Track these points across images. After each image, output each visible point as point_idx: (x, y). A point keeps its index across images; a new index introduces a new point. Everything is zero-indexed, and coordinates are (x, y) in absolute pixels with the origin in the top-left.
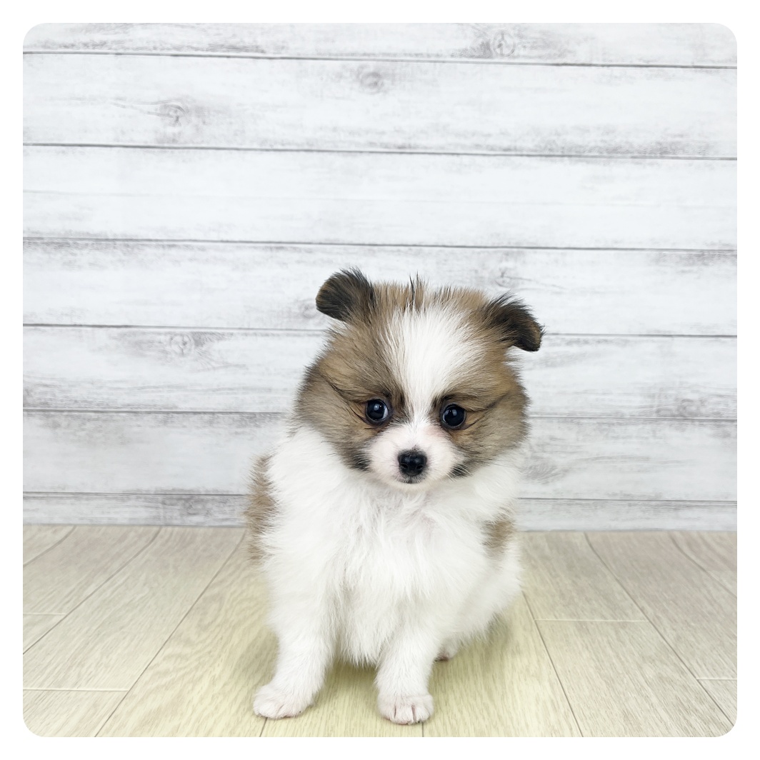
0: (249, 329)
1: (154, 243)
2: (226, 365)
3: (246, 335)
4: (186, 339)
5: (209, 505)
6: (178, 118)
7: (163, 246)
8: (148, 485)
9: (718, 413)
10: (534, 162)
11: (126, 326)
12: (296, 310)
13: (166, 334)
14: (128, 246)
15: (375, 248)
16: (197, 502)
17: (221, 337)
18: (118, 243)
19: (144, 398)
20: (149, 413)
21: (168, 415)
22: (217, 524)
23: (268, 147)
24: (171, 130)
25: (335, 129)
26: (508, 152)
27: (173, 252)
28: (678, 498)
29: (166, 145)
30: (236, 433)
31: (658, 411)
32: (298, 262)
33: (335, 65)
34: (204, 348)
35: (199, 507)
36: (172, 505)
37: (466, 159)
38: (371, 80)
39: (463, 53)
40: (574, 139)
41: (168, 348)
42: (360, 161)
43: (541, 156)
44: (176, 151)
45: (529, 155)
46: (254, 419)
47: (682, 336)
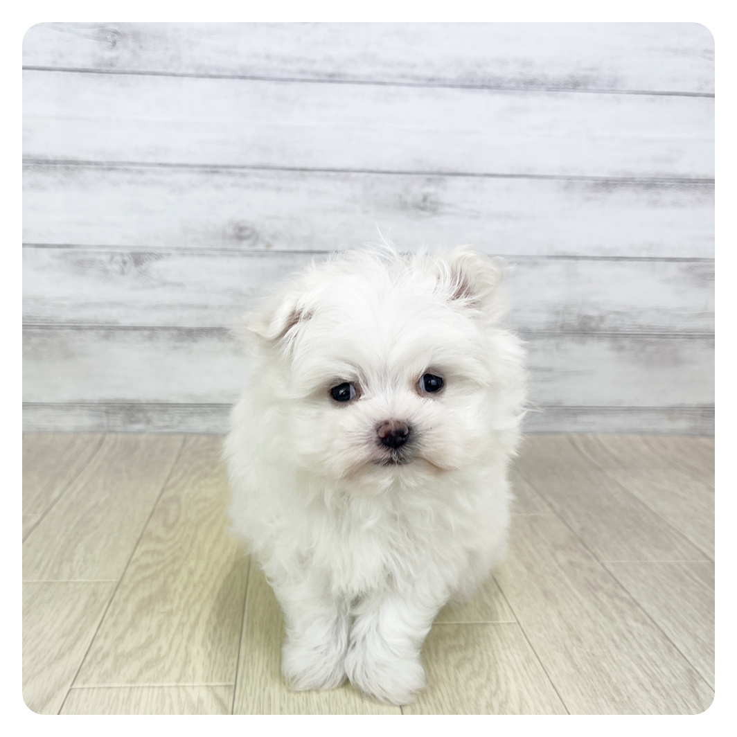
0: (185, 249)
1: (95, 166)
2: (164, 284)
3: (184, 255)
4: (126, 258)
5: (150, 414)
6: (114, 43)
8: (91, 395)
9: (615, 329)
10: (457, 92)
11: (68, 246)
12: (230, 231)
13: (107, 253)
14: (67, 168)
15: (306, 173)
16: (139, 411)
17: (159, 257)
18: (59, 166)
19: (87, 315)
20: (91, 328)
21: (110, 330)
22: (158, 431)
23: (202, 72)
24: (109, 54)
26: (432, 82)
27: (112, 175)
28: (576, 404)
29: (104, 68)
30: (175, 348)
31: (562, 327)
32: (233, 185)
34: (144, 267)
35: (141, 415)
36: (114, 413)
37: (392, 89)
40: (494, 71)
41: (109, 267)
42: (292, 89)
43: (463, 86)
44: (114, 76)
45: (451, 86)
46: (191, 333)
47: (585, 258)
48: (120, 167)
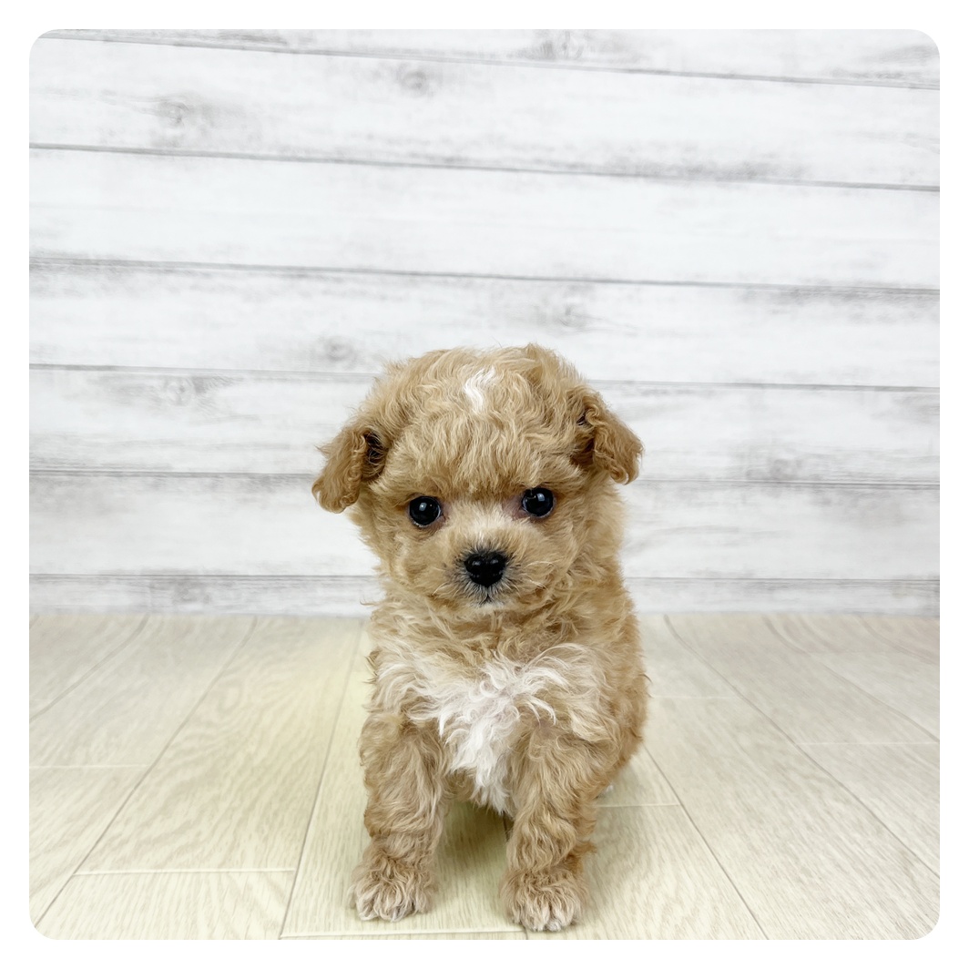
0: (263, 372)
1: (149, 268)
2: (234, 417)
3: (259, 379)
4: (185, 384)
5: (209, 589)
6: (179, 119)
7: (159, 272)
8: (131, 564)
9: (817, 476)
10: (604, 181)
11: (109, 368)
12: (320, 349)
13: (160, 378)
14: (115, 270)
15: (418, 278)
16: (194, 585)
17: (227, 382)
18: (102, 267)
19: (131, 457)
21: (160, 476)
22: (220, 612)
23: (289, 154)
24: (171, 132)
25: (370, 137)
26: (574, 169)
27: (171, 279)
28: (772, 576)
29: (165, 150)
30: (245, 501)
31: (748, 474)
32: (325, 293)
33: (371, 63)
34: (207, 395)
35: (197, 591)
36: (162, 588)
37: (525, 177)
38: (413, 81)
39: (523, 54)
40: (650, 156)
41: (162, 395)
42: (400, 176)
43: (611, 174)
44: (178, 158)
45: (598, 174)
46: (266, 482)
47: (774, 386)
48: (180, 269)
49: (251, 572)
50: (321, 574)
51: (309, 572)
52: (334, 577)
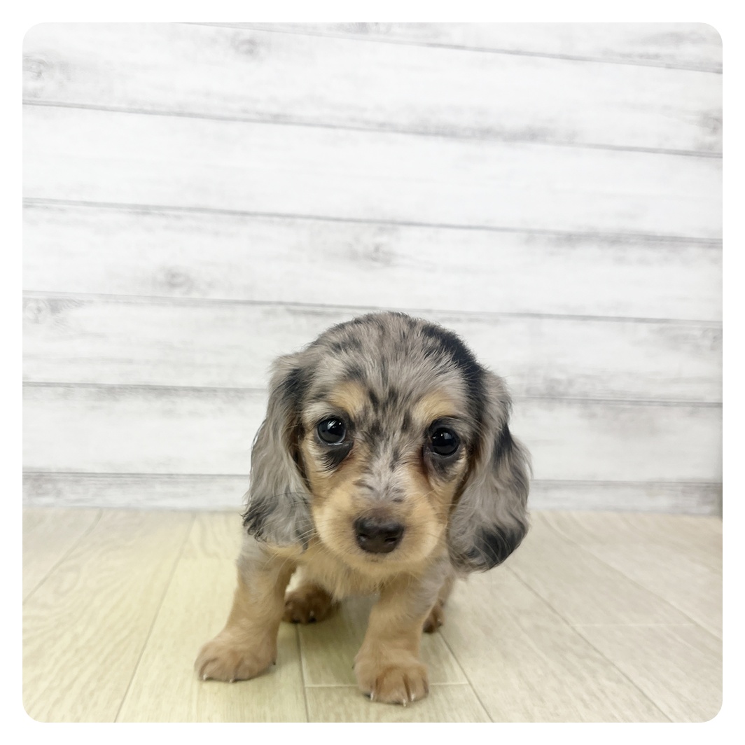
2: (84, 334)
3: (108, 302)
4: (42, 305)
5: (61, 485)
6: (40, 73)
9: (585, 394)
10: (409, 138)
12: (161, 277)
15: (247, 217)
16: (48, 481)
17: (79, 304)
22: (70, 505)
23: (136, 107)
24: (34, 85)
25: (208, 94)
26: (383, 127)
31: (528, 391)
32: (166, 228)
34: (61, 315)
35: (49, 486)
37: (341, 132)
38: (245, 47)
40: (448, 118)
42: (233, 129)
43: (416, 133)
45: (404, 132)
46: (112, 392)
47: (550, 316)
48: (39, 205)
49: (97, 471)
50: (159, 472)
51: (149, 470)
52: (170, 475)
